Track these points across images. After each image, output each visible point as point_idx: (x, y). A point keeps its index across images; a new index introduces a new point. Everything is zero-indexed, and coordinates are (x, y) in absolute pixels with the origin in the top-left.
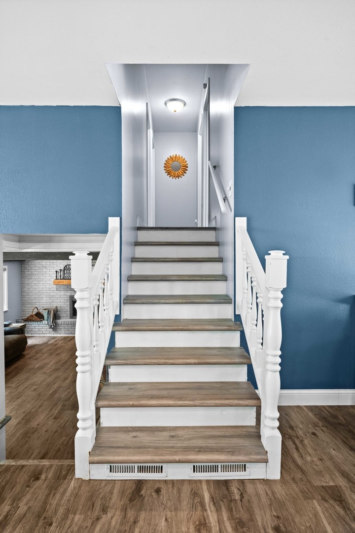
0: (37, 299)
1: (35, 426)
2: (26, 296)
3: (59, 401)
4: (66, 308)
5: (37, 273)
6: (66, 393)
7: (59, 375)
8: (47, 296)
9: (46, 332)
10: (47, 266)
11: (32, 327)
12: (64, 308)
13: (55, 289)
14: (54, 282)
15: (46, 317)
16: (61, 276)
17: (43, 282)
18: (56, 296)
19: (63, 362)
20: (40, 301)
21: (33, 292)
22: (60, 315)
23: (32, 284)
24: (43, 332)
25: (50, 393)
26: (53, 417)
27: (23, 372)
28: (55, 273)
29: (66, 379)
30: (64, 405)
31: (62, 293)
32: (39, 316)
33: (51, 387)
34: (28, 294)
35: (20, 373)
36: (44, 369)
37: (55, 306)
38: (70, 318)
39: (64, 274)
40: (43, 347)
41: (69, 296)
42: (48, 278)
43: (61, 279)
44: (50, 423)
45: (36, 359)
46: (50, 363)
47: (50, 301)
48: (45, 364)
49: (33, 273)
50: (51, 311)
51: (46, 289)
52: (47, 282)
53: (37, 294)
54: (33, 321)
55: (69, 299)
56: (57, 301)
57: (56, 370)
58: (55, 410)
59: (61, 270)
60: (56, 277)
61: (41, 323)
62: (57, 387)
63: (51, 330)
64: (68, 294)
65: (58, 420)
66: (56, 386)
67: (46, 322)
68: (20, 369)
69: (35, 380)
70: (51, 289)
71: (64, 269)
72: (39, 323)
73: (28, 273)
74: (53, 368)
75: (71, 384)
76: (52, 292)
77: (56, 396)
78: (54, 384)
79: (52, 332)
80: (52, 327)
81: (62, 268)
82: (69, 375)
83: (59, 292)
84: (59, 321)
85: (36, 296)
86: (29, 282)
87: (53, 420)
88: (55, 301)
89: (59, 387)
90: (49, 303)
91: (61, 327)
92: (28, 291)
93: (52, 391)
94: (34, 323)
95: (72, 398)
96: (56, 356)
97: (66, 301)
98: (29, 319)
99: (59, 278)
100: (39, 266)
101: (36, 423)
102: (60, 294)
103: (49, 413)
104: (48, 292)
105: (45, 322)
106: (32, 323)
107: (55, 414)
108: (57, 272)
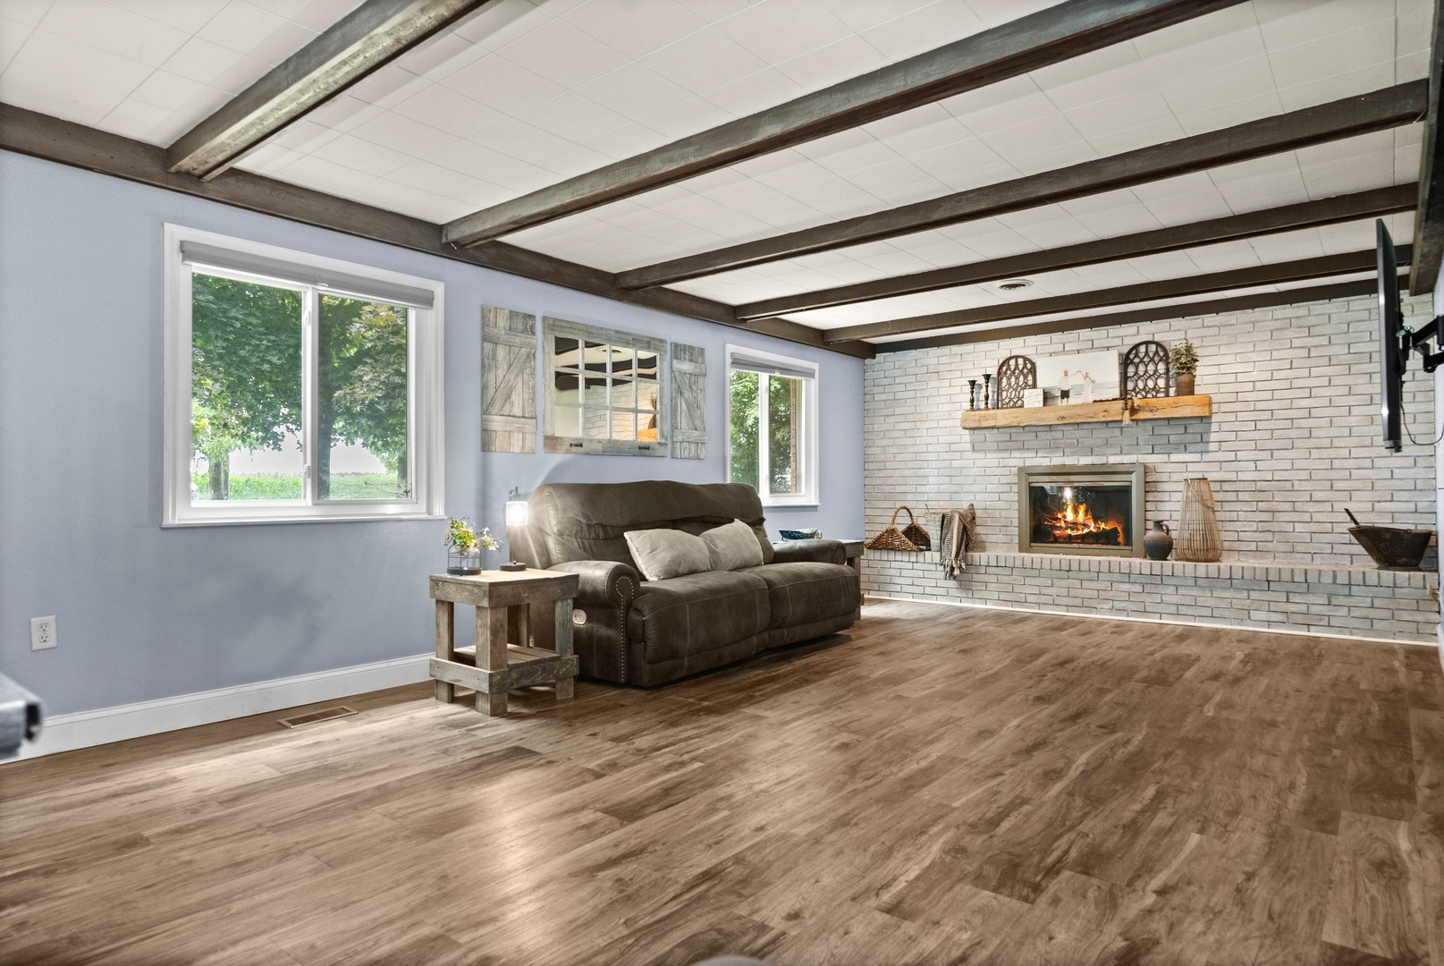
0: (909, 481)
1: (777, 924)
2: (877, 474)
3: (934, 822)
4: (1004, 513)
5: (911, 394)
6: (978, 792)
7: (956, 714)
8: (941, 472)
9: (936, 591)
10: (941, 368)
11: (892, 572)
12: (997, 514)
13: (969, 447)
14: (964, 420)
15: (935, 541)
16: (987, 397)
17: (928, 424)
18: (972, 472)
19: (980, 676)
20: (920, 489)
21: (899, 457)
22: (984, 538)
23: (894, 434)
24: (928, 590)
25: (901, 775)
26: (886, 897)
27: (826, 682)
28: (968, 388)
29: (984, 734)
30: (958, 850)
31: (992, 459)
32: (917, 538)
33: (915, 751)
34: (881, 466)
35: (815, 681)
36: (902, 686)
37: (966, 506)
38: (1021, 550)
39: (999, 391)
40: (916, 626)
41: (1015, 470)
42: (947, 407)
43: (987, 408)
44: (858, 930)
45: (882, 654)
46: (929, 670)
47: (954, 488)
48: (912, 671)
49: (899, 396)
50: (951, 519)
51: (938, 448)
52: (942, 424)
53: (910, 465)
54: (895, 549)
55: (1015, 479)
56: (975, 488)
57: (952, 696)
58: (908, 859)
59: (987, 377)
60: (972, 401)
61: (921, 559)
62: (940, 758)
63: (952, 583)
64: (1012, 462)
65: (910, 927)
66: (935, 752)
67: (937, 556)
68: (817, 673)
69: (858, 712)
70: (954, 447)
71: (999, 373)
72: (913, 559)
73: (884, 397)
74: (939, 687)
75: (1009, 760)
76: (958, 455)
77: (929, 794)
78: (932, 742)
79: (953, 592)
80: (957, 572)
81: (994, 372)
82: (1002, 724)
83: (981, 455)
84: (977, 556)
85: (907, 473)
86: (885, 427)
87: (883, 918)
88: (966, 488)
89: (951, 761)
90: (946, 497)
91: (986, 578)
92: (882, 457)
93: (915, 767)
94: (899, 556)
95: (1005, 825)
96: (960, 656)
97: (1006, 488)
98: (883, 543)
99: (982, 405)
100: (916, 370)
101: (789, 903)
102: (981, 463)
103: (868, 869)
104: (946, 456)
105: (933, 556)
106: (892, 556)
107: (900, 885)
108: (973, 383)
